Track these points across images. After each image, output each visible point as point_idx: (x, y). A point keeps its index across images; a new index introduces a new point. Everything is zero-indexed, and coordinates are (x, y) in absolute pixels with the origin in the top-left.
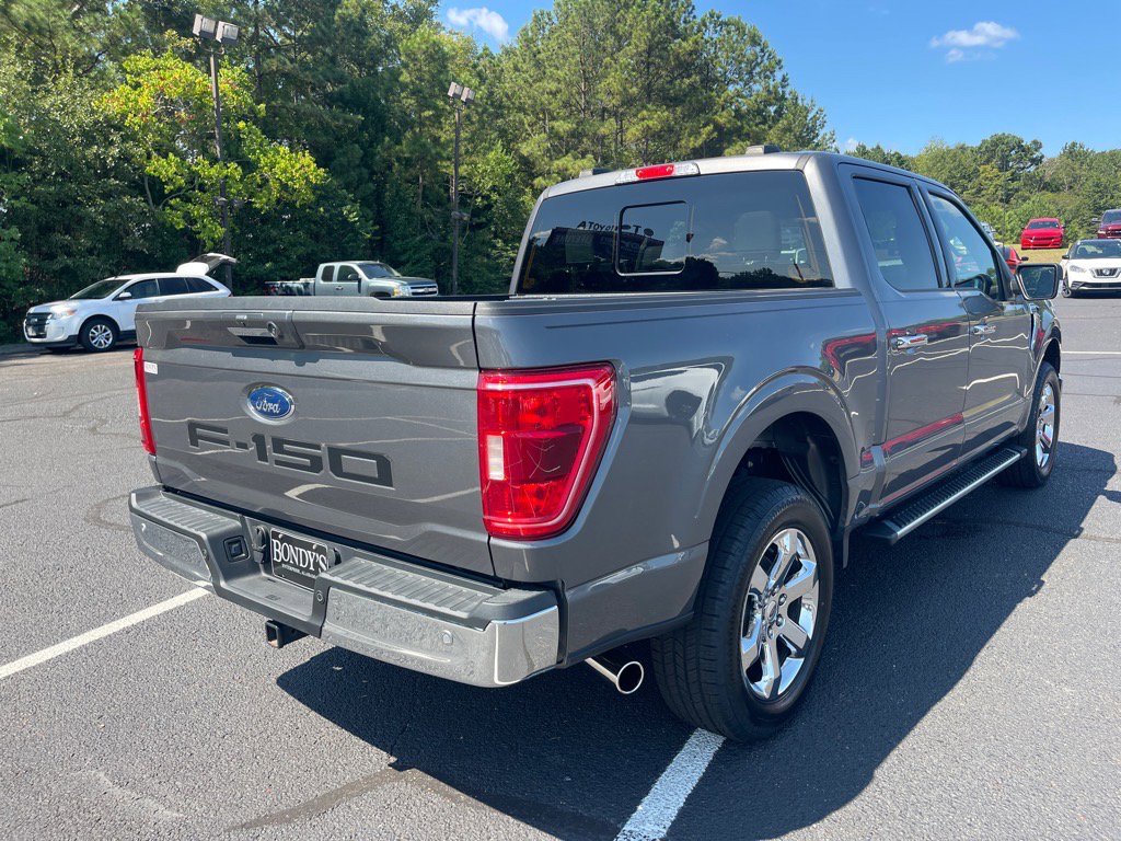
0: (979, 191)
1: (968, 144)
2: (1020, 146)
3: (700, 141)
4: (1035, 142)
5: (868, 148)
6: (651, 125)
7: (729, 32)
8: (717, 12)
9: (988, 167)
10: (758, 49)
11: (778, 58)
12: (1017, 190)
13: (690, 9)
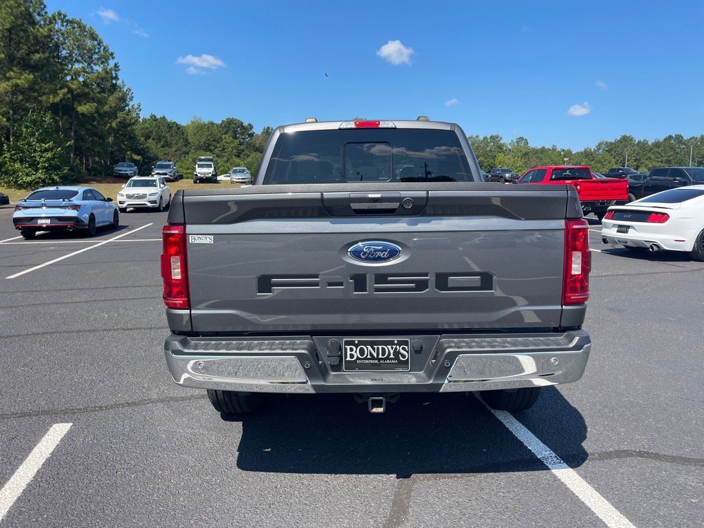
0: (224, 149)
1: (215, 122)
2: (242, 126)
3: (57, 99)
4: (249, 125)
5: (158, 117)
6: (20, 83)
7: (74, 28)
8: (63, 13)
9: (227, 136)
10: (96, 43)
11: (110, 51)
12: (243, 151)
13: (42, 6)
